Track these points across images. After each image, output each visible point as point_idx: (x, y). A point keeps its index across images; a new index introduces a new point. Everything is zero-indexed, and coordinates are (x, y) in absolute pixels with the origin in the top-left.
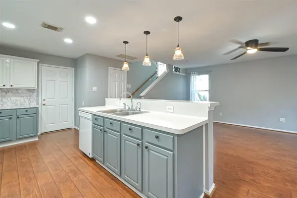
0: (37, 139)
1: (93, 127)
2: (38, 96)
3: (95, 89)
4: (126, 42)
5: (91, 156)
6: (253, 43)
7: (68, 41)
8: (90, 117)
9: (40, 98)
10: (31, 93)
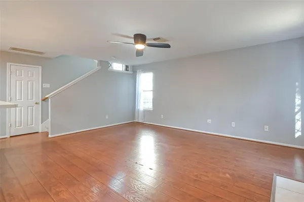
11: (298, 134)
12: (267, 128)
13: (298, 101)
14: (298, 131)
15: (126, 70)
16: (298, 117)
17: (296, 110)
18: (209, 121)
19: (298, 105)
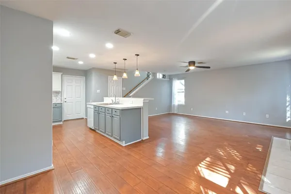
0: (62, 123)
1: (94, 112)
2: (61, 96)
3: (98, 91)
4: (115, 63)
5: (93, 128)
6: (192, 63)
7: (81, 63)
8: (92, 107)
9: (63, 98)
10: (57, 95)
11: (288, 120)
12: (267, 116)
13: (288, 99)
14: (289, 117)
15: (163, 77)
16: (288, 109)
17: (287, 105)
18: (227, 112)
19: (288, 101)
